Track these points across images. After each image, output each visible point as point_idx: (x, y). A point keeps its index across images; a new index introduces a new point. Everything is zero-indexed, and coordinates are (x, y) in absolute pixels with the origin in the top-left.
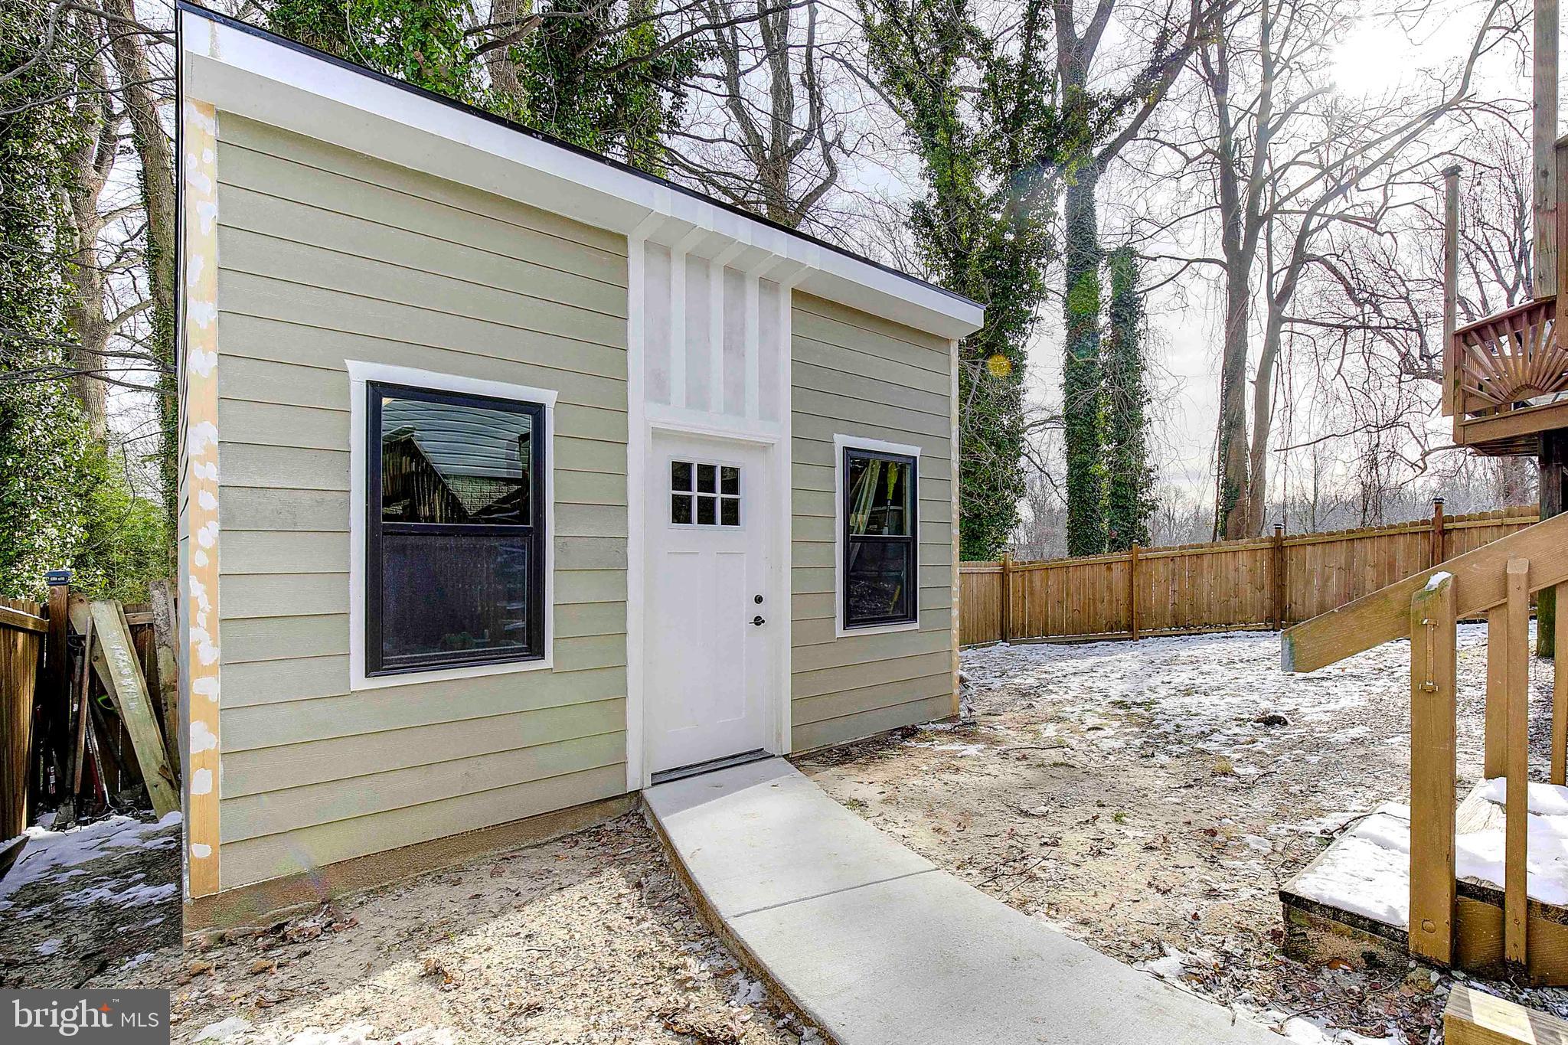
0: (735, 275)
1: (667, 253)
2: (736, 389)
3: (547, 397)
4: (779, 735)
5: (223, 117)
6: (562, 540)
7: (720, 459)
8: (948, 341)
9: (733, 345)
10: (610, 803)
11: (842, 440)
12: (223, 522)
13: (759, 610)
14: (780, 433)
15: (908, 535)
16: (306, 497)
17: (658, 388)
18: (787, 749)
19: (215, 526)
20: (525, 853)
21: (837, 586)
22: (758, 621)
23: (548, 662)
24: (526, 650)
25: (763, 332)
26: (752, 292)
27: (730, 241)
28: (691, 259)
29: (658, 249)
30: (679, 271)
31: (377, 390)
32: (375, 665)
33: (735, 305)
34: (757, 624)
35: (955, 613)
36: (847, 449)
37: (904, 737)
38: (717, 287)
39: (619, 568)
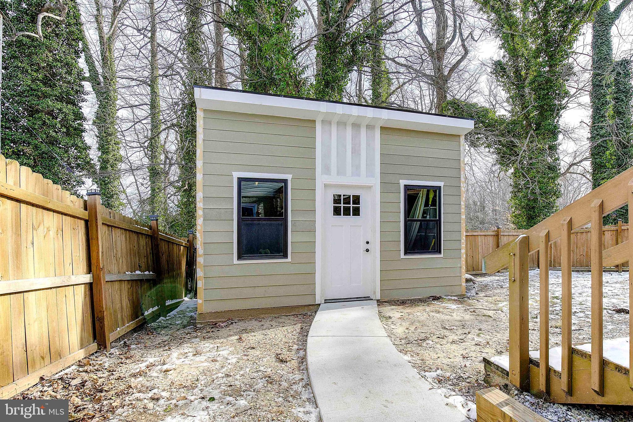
0: (356, 126)
1: (330, 123)
2: (357, 167)
3: (289, 177)
4: (375, 293)
5: (205, 111)
6: (294, 222)
7: (351, 193)
8: (459, 136)
9: (356, 151)
10: (310, 307)
11: (403, 182)
12: (204, 218)
13: (368, 247)
14: (376, 182)
15: (438, 219)
16: (223, 211)
17: (327, 170)
18: (378, 297)
19: (202, 219)
20: (282, 317)
21: (401, 238)
22: (367, 250)
23: (289, 259)
24: (282, 255)
25: (368, 145)
26: (363, 131)
27: (350, 116)
28: (339, 123)
29: (327, 122)
30: (334, 129)
31: (240, 180)
32: (240, 257)
33: (356, 137)
34: (367, 251)
35: (463, 251)
36: (405, 185)
37: (433, 300)
38: (349, 131)
39: (313, 231)
